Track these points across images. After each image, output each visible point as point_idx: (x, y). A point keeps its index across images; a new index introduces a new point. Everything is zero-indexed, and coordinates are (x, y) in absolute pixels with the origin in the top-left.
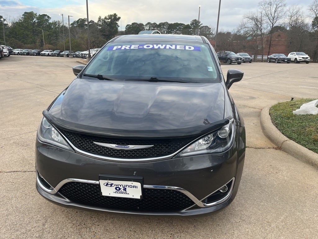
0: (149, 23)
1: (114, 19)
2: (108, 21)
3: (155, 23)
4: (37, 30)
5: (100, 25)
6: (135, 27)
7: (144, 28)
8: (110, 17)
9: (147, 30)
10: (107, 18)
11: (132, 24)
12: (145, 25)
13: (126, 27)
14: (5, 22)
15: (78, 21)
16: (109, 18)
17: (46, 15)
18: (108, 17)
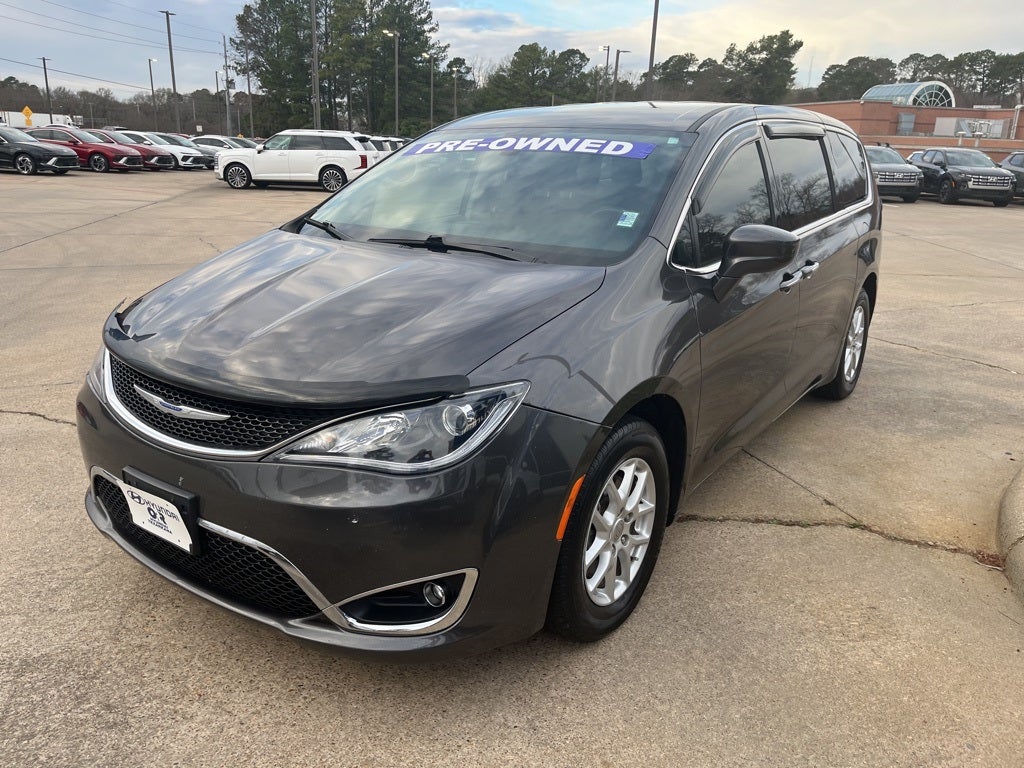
0: (915, 57)
1: (782, 48)
2: (757, 57)
3: (938, 57)
4: (541, 98)
5: (729, 73)
6: (858, 73)
7: (893, 74)
8: (767, 43)
9: (904, 80)
10: (756, 49)
11: (851, 61)
12: (901, 65)
13: (826, 73)
14: (469, 77)
15: (667, 62)
16: (763, 48)
17: (577, 52)
18: (759, 45)
